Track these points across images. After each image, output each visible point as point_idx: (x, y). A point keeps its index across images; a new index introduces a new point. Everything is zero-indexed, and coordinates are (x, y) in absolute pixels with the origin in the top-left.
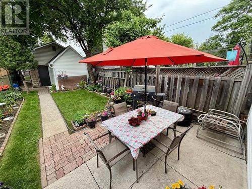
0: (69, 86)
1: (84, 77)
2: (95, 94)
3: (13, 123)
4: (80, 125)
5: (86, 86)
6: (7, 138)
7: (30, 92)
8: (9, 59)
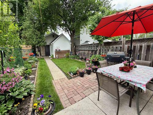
0: (60, 56)
1: (68, 51)
2: (75, 60)
3: (37, 71)
4: (74, 75)
5: (70, 56)
6: (36, 77)
7: (41, 58)
8: (35, 40)
